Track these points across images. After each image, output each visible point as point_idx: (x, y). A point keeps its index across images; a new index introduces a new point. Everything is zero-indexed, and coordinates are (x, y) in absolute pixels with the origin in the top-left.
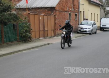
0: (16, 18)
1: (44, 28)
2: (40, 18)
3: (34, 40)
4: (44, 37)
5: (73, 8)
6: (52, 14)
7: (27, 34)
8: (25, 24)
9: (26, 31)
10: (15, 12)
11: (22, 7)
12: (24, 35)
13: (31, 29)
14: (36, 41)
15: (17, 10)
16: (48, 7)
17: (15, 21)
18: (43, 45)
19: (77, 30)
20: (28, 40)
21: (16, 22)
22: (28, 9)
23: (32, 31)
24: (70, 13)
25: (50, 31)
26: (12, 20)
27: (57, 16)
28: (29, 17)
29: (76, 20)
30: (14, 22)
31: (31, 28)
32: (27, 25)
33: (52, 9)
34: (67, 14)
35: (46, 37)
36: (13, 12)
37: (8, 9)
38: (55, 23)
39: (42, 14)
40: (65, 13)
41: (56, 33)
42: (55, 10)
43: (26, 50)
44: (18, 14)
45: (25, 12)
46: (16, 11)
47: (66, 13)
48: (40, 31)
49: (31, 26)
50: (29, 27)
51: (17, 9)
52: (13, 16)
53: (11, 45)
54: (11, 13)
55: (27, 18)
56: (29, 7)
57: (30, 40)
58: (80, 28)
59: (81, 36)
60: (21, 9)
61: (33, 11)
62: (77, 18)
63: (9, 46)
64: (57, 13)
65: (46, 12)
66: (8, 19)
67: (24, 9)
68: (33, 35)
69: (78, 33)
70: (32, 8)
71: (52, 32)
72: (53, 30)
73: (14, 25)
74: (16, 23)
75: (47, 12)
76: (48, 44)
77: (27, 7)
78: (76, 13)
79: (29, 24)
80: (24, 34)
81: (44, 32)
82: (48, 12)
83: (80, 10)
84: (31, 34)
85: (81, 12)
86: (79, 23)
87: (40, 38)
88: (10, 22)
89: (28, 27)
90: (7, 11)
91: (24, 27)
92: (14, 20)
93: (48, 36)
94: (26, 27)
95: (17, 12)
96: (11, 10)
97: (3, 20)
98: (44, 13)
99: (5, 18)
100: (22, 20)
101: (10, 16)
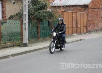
0: (51, 15)
1: (77, 25)
2: (74, 15)
4: (77, 33)
6: (85, 11)
10: (50, 10)
14: (69, 37)
18: (75, 41)
21: (51, 19)
22: (63, 6)
25: (83, 27)
26: (48, 18)
27: (90, 13)
28: (63, 14)
33: (85, 6)
34: (100, 11)
36: (49, 10)
37: (44, 7)
38: (88, 20)
39: (75, 11)
40: (98, 10)
41: (89, 30)
42: (88, 7)
44: (53, 11)
45: (59, 10)
46: (51, 9)
48: (73, 27)
51: (53, 7)
52: (48, 13)
53: (46, 40)
54: (47, 11)
55: (61, 16)
60: (56, 7)
61: (67, 9)
63: (44, 41)
64: (90, 10)
65: (79, 9)
66: (44, 16)
67: (59, 7)
70: (66, 6)
72: (85, 27)
73: (49, 22)
76: (80, 40)
81: (77, 29)
82: (82, 9)
87: (72, 34)
88: (46, 19)
90: (44, 9)
93: (80, 32)
95: (52, 10)
96: (47, 8)
97: (40, 17)
98: (77, 10)
99: (41, 15)
100: (56, 17)
101: (46, 13)
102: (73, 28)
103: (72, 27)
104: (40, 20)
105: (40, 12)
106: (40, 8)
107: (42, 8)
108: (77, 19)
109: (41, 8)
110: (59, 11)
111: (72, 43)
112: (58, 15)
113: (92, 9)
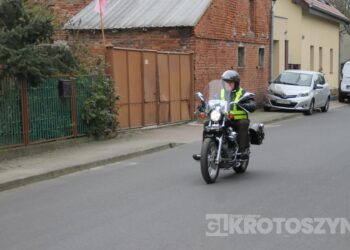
0: (67, 60)
1: (157, 94)
2: (146, 62)
3: (123, 133)
4: (158, 123)
5: (252, 29)
6: (185, 48)
7: (103, 112)
8: (98, 81)
9: (99, 102)
10: (65, 43)
11: (86, 27)
12: (94, 115)
13: (117, 98)
14: (131, 136)
15: (70, 38)
16: (170, 28)
17: (65, 73)
18: (152, 150)
19: (265, 99)
20: (107, 133)
21: (67, 75)
22: (108, 31)
23: (117, 102)
24: (241, 45)
25: (178, 103)
26: (57, 70)
27: (201, 55)
28: (108, 58)
29: (262, 69)
30: (61, 75)
31: (116, 95)
32: (102, 84)
33: (184, 32)
34: (232, 49)
35: (165, 123)
36: (60, 43)
37: (42, 33)
38: (193, 78)
40: (224, 45)
42: (193, 35)
43: (99, 163)
44: (74, 48)
45: (97, 43)
46: (67, 39)
47: (228, 44)
48: (144, 103)
49: (116, 88)
50: (108, 91)
51: (72, 32)
52: (58, 55)
53: (53, 148)
54: (53, 45)
55: (103, 63)
56: (111, 27)
57: (114, 131)
58: (276, 95)
59: (276, 120)
60: (83, 32)
61: (122, 40)
62: (265, 63)
63: (46, 151)
64: (200, 45)
65: (164, 42)
66: (42, 65)
67: (95, 33)
68: (121, 116)
69: (267, 109)
70: (120, 31)
71: (185, 106)
72: (187, 100)
73: (61, 83)
74: (68, 78)
75: (169, 42)
76: (171, 145)
77: (105, 27)
78: (262, 47)
79: (110, 82)
80: (93, 112)
81: (158, 107)
82: (171, 42)
83: (275, 38)
84: (116, 113)
85: (276, 42)
86: (270, 78)
87: (143, 124)
88: (49, 73)
89: (106, 91)
90: (41, 41)
91: (95, 91)
92: (60, 68)
93: (170, 120)
94: (100, 90)
95: (71, 43)
96: (53, 37)
97: (29, 68)
98: (157, 45)
99: (33, 62)
100: (86, 69)
101: (49, 54)
102: (146, 106)
103: (140, 101)
104: (30, 79)
105: (27, 52)
106: (30, 35)
107: (37, 35)
108: (157, 76)
109: (31, 38)
110: (96, 47)
111: (142, 157)
112: (91, 60)
113: (207, 42)
